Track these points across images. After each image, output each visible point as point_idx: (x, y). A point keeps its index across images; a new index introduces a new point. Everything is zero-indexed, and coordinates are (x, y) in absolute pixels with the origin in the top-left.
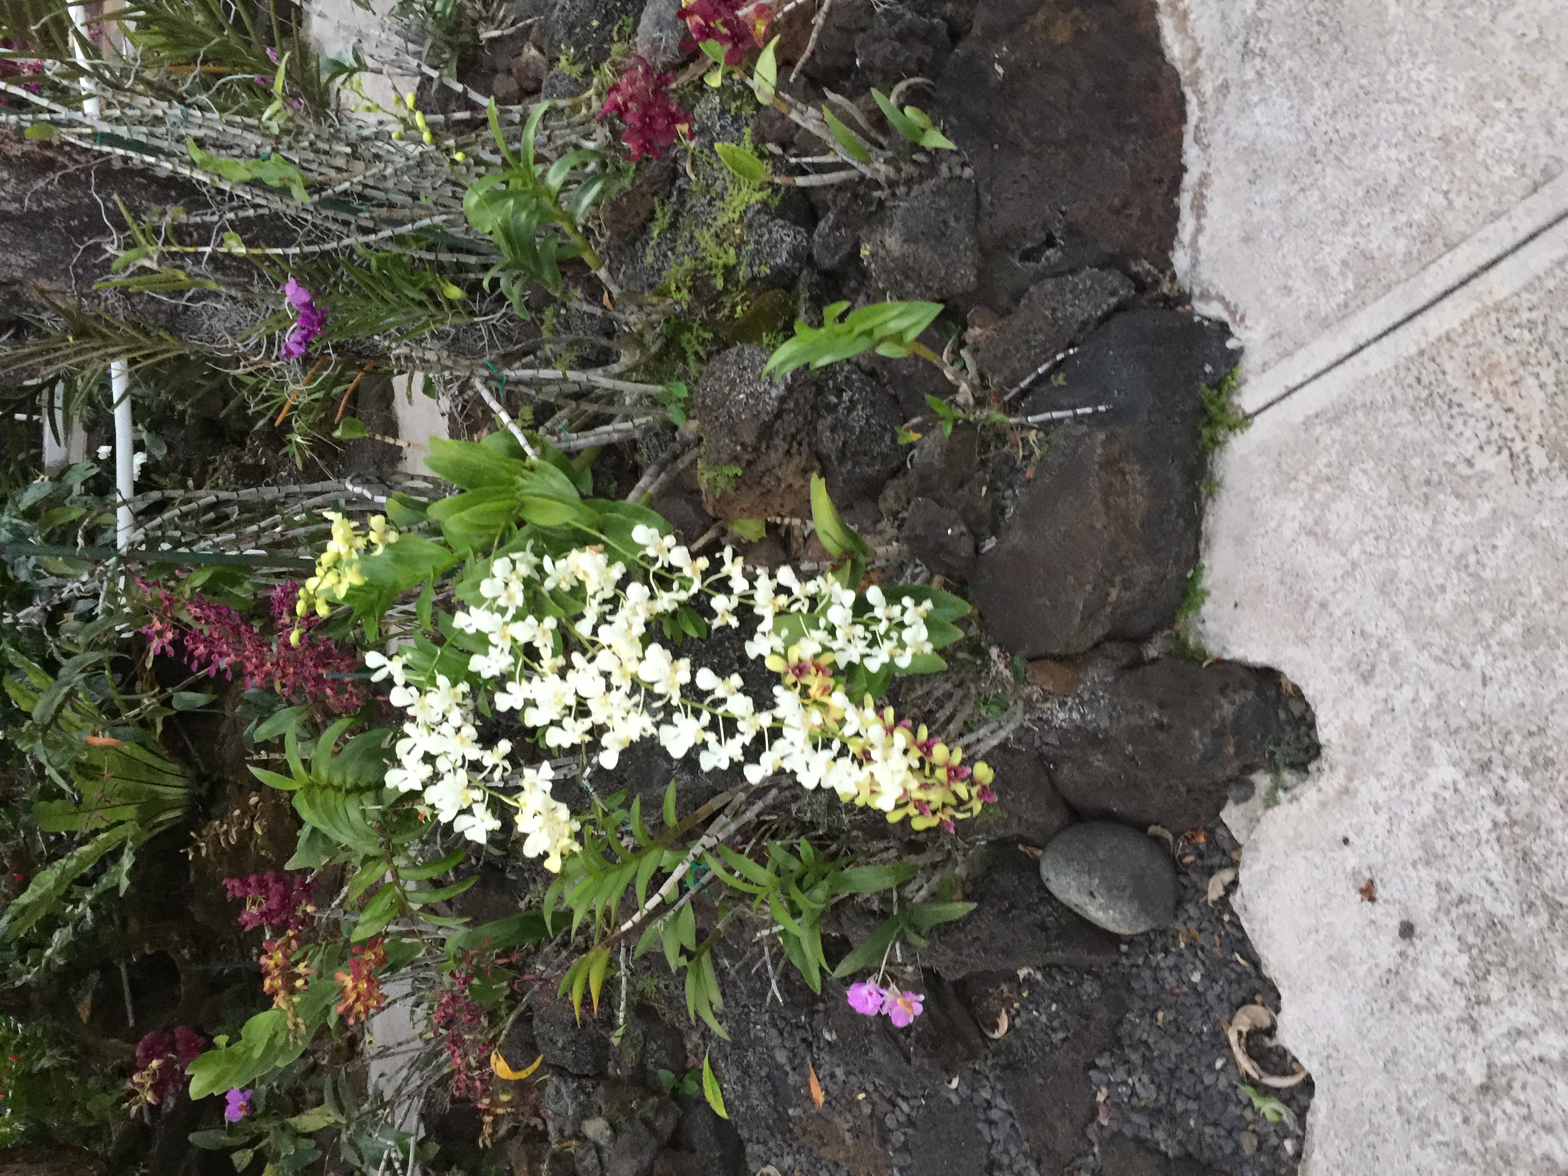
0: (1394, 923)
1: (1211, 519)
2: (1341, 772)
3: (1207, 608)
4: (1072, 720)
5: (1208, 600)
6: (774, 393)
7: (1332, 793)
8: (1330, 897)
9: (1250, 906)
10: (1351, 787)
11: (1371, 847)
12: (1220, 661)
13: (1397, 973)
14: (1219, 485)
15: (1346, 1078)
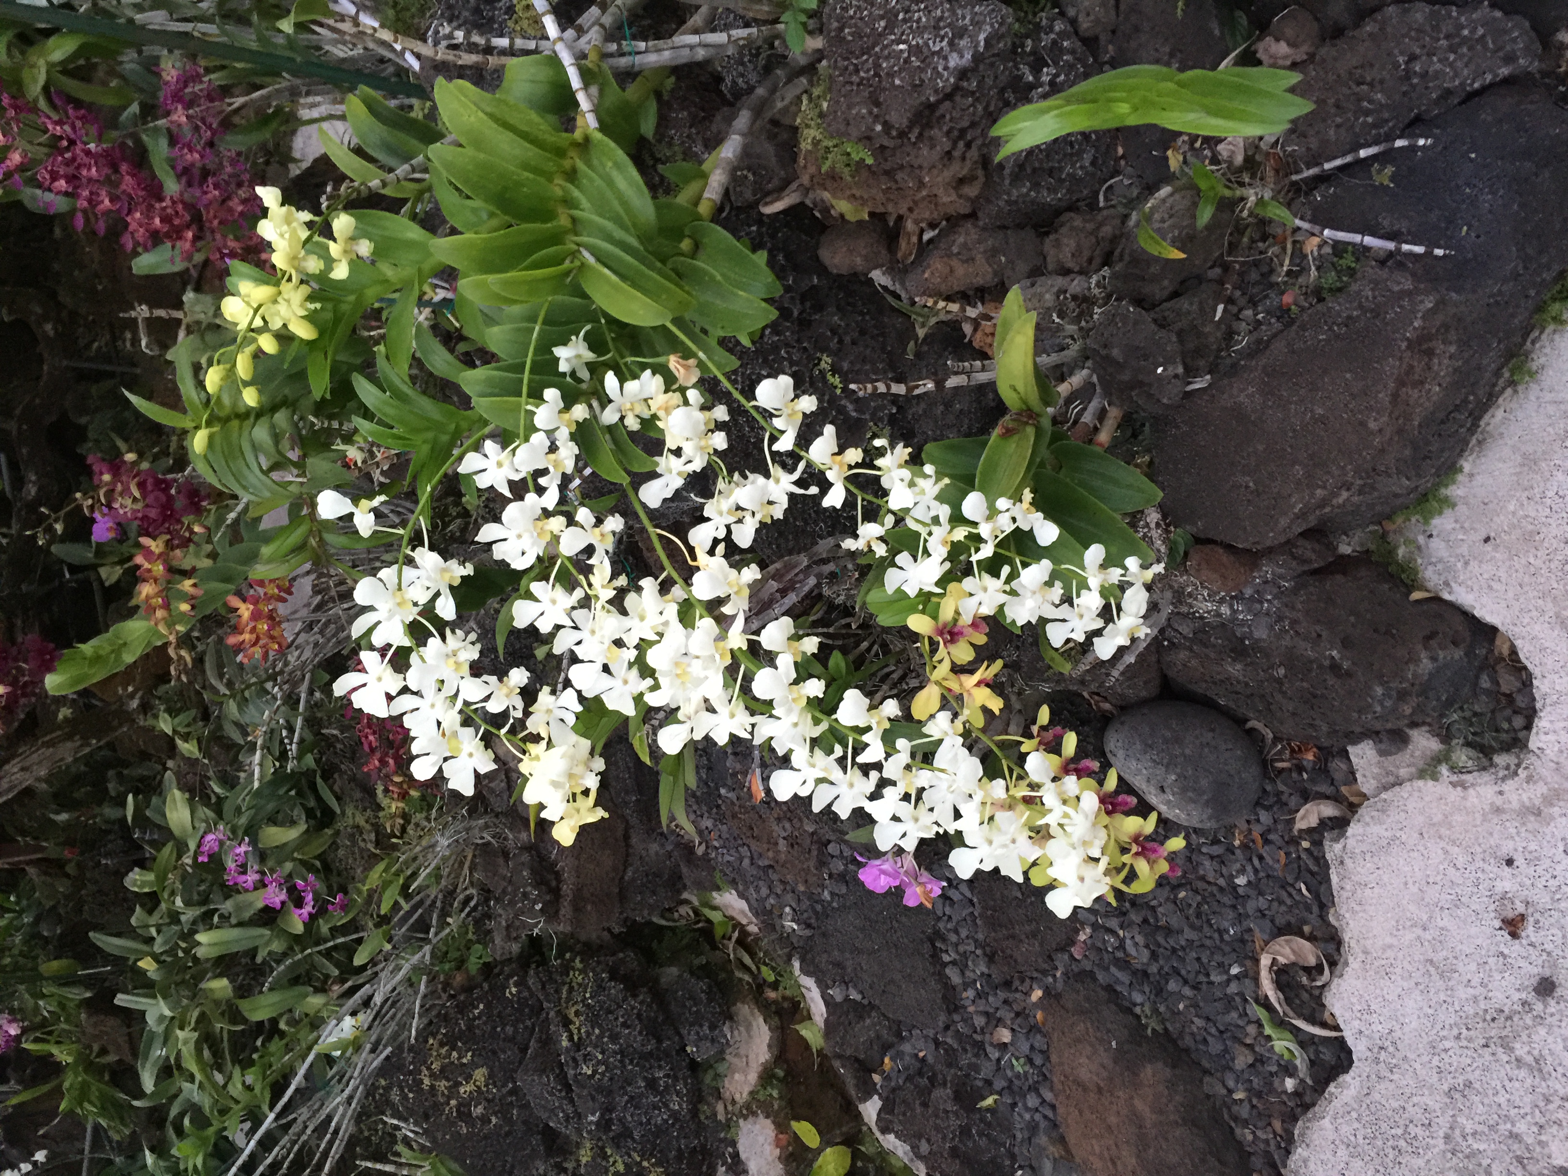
0: (1533, 970)
1: (1499, 414)
2: (1541, 789)
3: (1442, 523)
4: (1219, 615)
5: (1448, 512)
6: (954, 61)
7: (1515, 805)
8: (1458, 903)
9: (1348, 862)
10: (1546, 811)
11: (1542, 882)
12: (1437, 599)
13: (1509, 1018)
14: (1532, 374)
15: (1395, 1077)
